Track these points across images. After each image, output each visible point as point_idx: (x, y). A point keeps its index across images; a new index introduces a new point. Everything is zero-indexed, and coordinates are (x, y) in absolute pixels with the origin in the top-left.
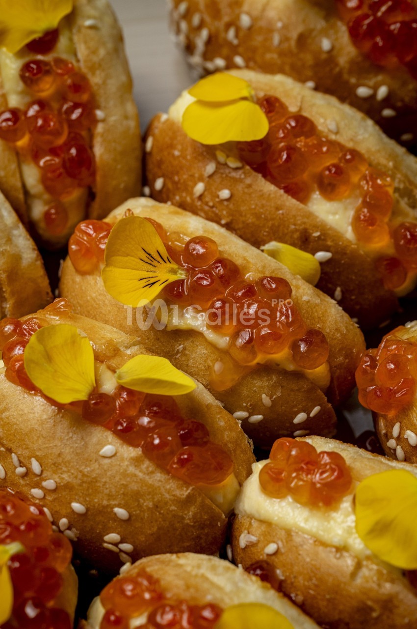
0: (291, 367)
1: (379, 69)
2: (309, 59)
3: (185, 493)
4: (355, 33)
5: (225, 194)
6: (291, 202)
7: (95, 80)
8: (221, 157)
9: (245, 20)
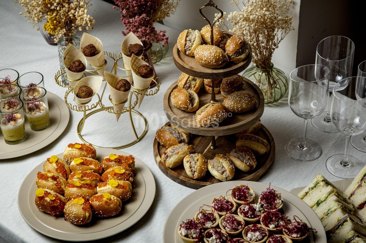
0: (96, 179)
1: (89, 154)
2: (82, 155)
3: (92, 191)
4: (86, 151)
5: (81, 168)
6: (88, 167)
7: (63, 163)
8: (79, 165)
9: (74, 154)
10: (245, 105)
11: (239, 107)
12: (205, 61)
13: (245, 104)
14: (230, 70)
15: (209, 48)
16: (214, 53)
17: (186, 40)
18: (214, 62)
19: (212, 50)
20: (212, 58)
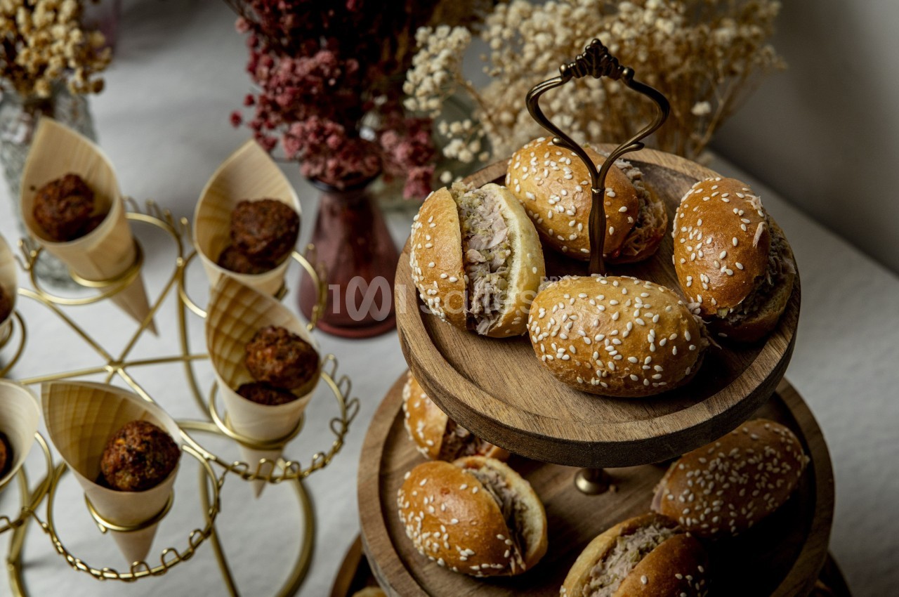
10: (772, 499)
11: (750, 515)
12: (609, 375)
13: (770, 497)
14: (738, 398)
15: (612, 302)
16: (652, 332)
17: (467, 265)
18: (656, 376)
19: (636, 313)
20: (648, 359)
